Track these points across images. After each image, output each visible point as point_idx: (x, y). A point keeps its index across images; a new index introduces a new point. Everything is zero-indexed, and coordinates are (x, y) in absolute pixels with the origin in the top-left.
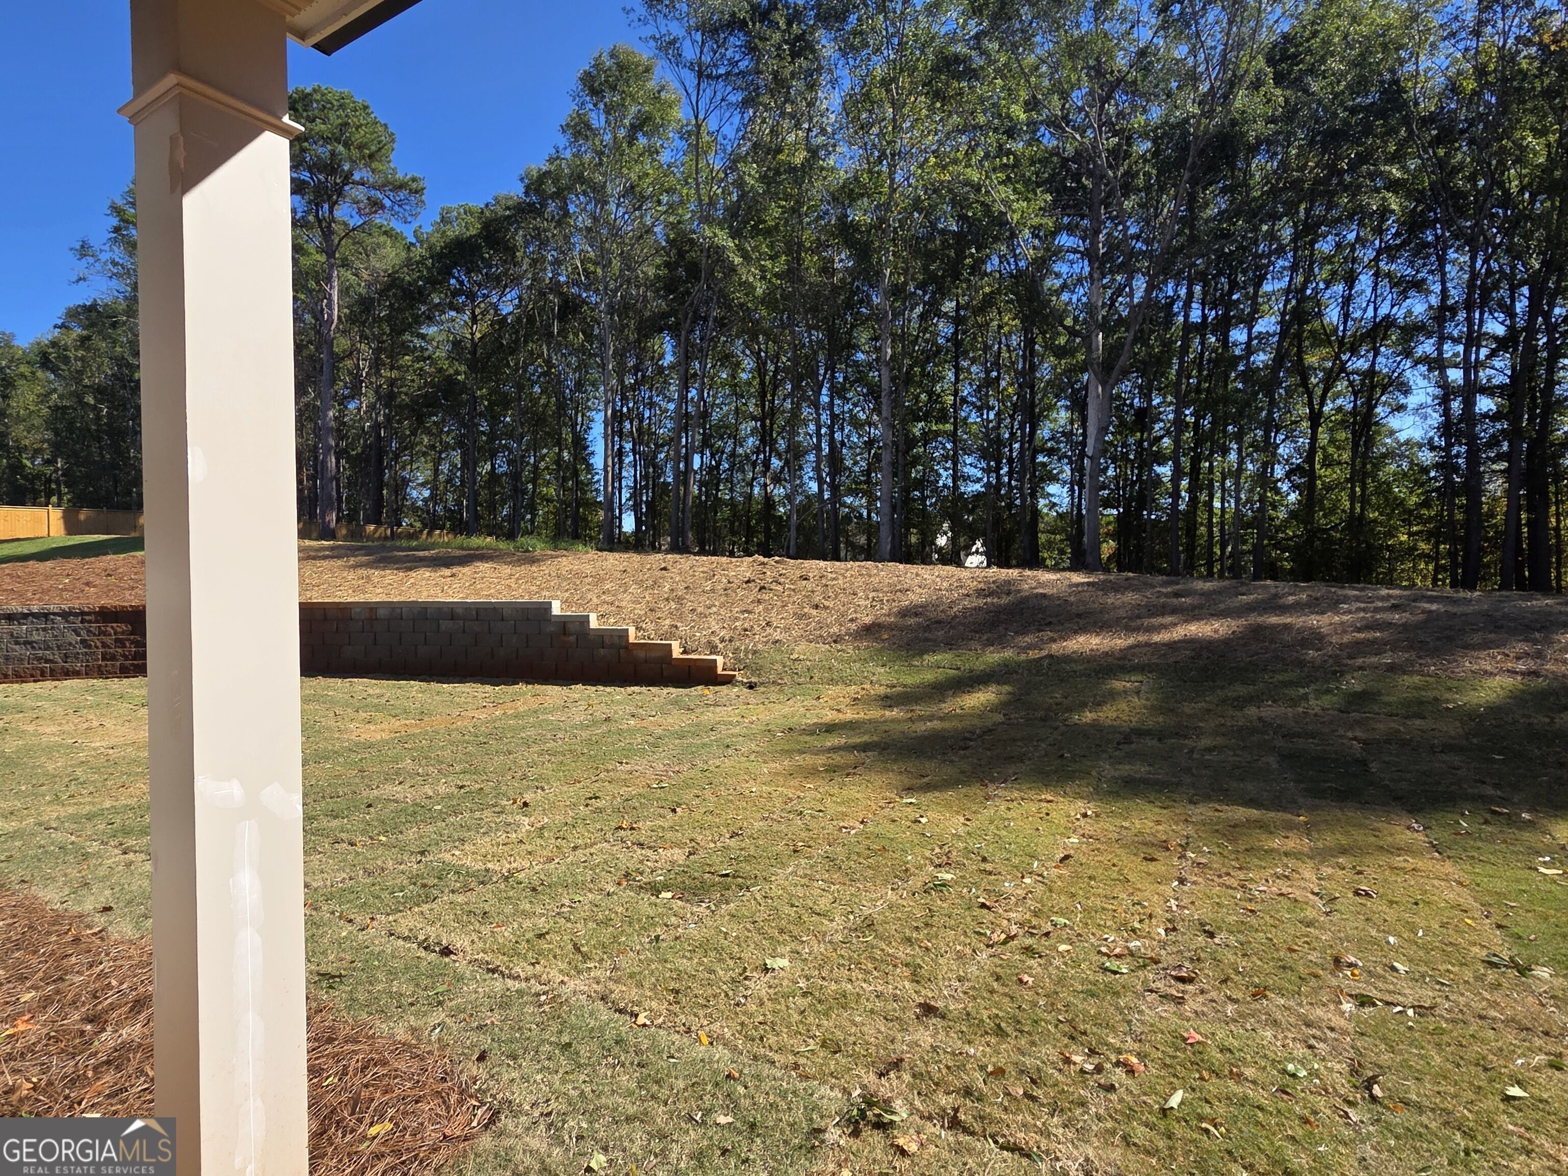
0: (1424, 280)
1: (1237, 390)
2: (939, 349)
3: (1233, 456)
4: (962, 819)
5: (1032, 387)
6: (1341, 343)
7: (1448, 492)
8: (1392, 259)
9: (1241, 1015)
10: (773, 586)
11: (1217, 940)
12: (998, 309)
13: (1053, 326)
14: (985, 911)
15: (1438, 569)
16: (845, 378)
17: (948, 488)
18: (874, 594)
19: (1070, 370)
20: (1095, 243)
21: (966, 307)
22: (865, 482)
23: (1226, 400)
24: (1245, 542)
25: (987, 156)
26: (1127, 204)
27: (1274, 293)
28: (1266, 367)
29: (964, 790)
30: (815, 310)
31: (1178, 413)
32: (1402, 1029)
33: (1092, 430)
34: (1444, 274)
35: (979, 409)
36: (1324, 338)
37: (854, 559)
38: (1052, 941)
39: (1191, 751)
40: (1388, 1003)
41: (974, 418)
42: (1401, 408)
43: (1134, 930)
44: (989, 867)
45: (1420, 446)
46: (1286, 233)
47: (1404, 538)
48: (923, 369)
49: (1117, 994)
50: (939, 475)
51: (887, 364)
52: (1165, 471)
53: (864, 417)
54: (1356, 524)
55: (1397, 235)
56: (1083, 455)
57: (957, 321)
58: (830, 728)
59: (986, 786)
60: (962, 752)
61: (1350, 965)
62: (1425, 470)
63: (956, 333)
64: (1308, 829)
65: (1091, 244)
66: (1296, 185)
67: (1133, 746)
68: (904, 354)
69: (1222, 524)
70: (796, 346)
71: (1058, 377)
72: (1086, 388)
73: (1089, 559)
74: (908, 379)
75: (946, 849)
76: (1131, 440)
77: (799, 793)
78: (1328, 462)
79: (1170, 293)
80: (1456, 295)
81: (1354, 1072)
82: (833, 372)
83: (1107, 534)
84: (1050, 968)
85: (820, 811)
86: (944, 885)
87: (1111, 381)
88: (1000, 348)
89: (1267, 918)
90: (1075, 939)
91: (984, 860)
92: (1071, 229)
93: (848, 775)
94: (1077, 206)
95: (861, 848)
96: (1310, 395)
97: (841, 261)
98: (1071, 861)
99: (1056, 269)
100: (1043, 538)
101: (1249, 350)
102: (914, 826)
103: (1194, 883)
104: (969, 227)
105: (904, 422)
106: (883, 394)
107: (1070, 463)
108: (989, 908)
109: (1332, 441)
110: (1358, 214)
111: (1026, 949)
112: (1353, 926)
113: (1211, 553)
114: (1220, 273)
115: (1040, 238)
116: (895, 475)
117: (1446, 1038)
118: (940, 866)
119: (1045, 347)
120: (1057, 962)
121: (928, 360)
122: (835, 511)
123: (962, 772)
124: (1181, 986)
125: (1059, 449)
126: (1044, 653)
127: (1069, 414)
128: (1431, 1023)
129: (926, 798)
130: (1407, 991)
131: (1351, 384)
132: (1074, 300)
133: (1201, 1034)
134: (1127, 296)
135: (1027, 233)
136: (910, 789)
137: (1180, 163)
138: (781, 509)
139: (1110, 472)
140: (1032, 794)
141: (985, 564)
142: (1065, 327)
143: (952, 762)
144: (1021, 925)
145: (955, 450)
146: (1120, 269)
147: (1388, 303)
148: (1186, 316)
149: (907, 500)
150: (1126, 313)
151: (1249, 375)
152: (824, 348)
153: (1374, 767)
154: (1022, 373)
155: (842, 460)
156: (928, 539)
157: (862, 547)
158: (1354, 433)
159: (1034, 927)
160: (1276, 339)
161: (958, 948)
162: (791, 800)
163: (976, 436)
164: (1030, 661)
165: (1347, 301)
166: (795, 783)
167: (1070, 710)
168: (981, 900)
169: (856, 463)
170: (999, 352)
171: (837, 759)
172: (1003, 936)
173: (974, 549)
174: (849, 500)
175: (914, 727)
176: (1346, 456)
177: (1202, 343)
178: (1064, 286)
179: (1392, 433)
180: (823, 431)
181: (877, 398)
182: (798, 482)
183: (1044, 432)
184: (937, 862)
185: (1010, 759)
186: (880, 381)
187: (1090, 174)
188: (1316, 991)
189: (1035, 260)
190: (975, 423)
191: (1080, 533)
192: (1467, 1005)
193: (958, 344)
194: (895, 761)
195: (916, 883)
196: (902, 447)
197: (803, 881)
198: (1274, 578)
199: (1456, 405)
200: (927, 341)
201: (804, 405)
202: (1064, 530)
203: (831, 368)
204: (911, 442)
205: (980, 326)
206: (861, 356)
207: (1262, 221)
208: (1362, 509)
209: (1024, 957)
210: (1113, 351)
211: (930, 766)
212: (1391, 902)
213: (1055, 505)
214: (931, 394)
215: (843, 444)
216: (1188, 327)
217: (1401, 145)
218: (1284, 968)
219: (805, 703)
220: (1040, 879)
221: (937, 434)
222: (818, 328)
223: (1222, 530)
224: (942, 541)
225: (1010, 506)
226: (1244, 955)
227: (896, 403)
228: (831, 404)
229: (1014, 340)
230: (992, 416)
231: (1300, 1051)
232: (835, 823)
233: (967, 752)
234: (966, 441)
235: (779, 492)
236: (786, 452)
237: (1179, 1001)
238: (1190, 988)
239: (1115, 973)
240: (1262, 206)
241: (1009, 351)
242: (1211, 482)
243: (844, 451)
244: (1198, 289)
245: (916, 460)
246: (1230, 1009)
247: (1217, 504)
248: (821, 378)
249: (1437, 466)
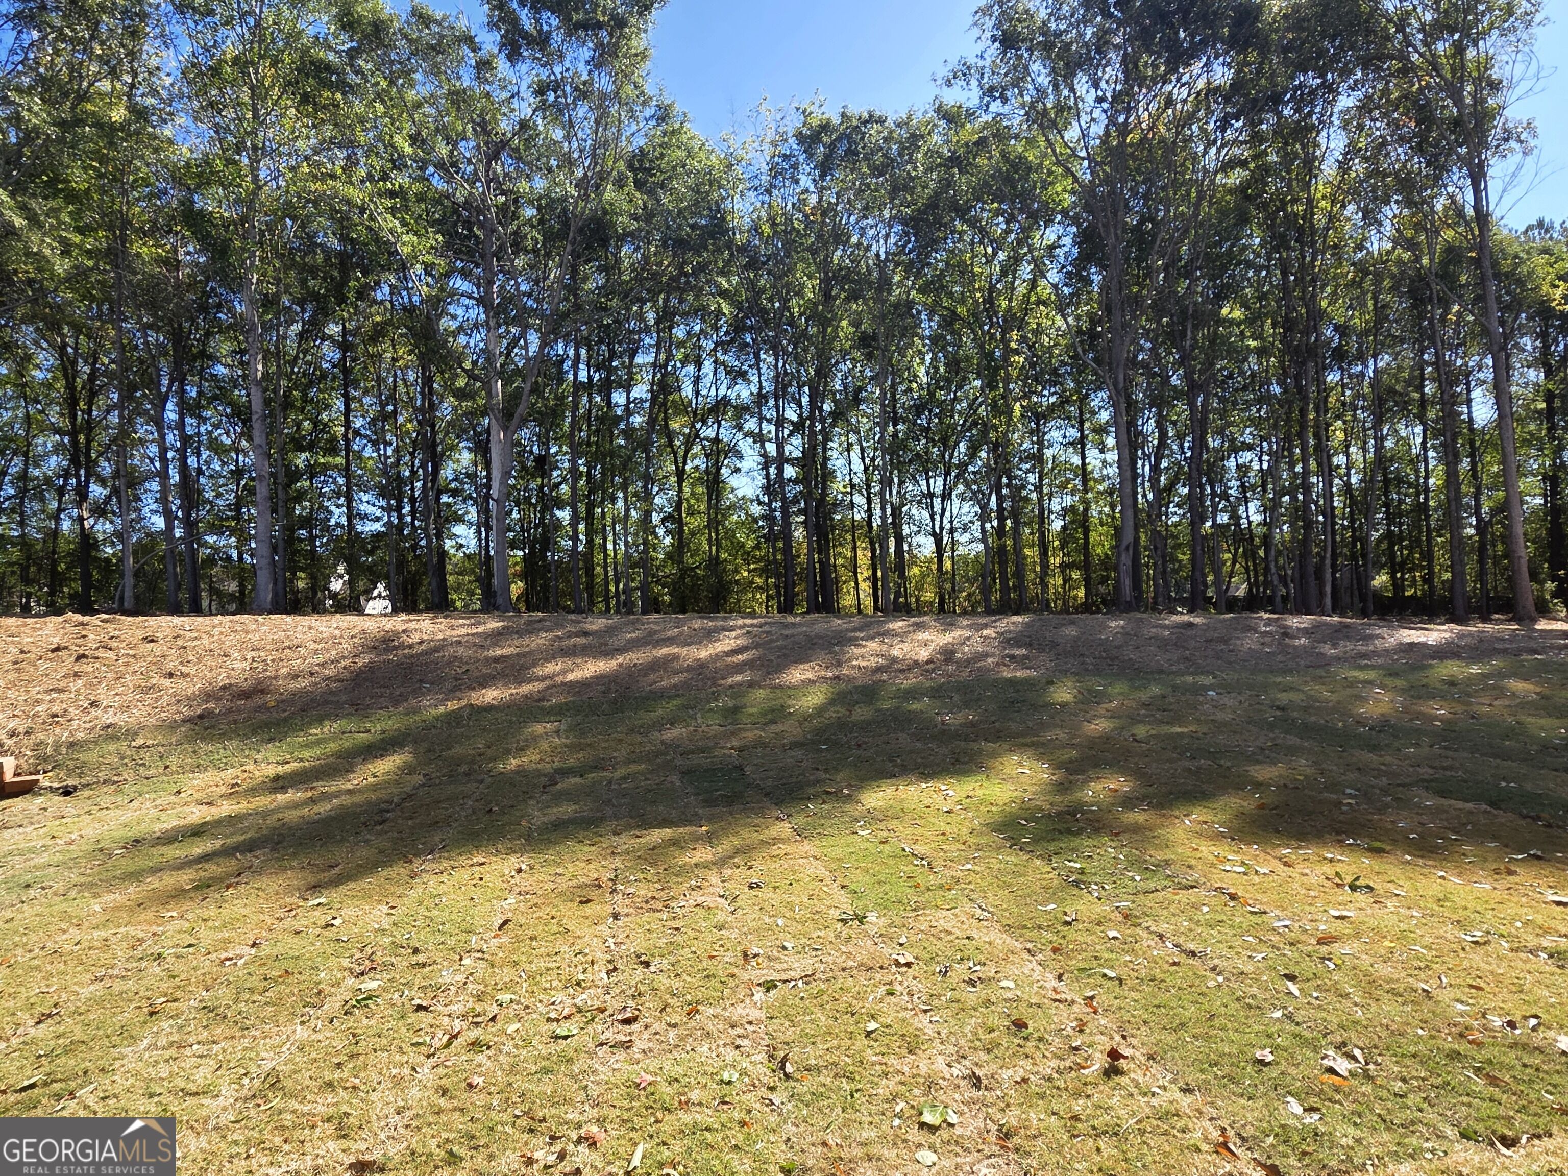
0: (746, 372)
1: (621, 446)
2: (324, 376)
3: (620, 504)
4: (385, 909)
5: (433, 426)
6: (695, 413)
7: (770, 538)
8: (725, 352)
9: (682, 1038)
10: (101, 653)
11: (652, 969)
12: (393, 340)
13: (451, 367)
14: (422, 1014)
15: (769, 598)
16: (200, 393)
17: (343, 527)
18: (253, 654)
19: (471, 413)
20: (489, 292)
21: (355, 332)
22: (233, 518)
23: (612, 454)
24: (633, 580)
25: (370, 177)
26: (519, 262)
27: (644, 365)
28: (642, 428)
29: (385, 873)
30: (153, 306)
31: (573, 461)
32: (797, 1000)
33: (496, 474)
34: (759, 369)
35: (375, 443)
36: (683, 408)
37: (225, 612)
38: (499, 1025)
39: (610, 783)
40: (785, 982)
41: (369, 452)
42: (737, 470)
43: (578, 984)
44: (421, 958)
45: (752, 501)
46: (651, 317)
47: (746, 574)
48: (305, 395)
49: (570, 1061)
50: (331, 513)
51: (258, 383)
52: (564, 515)
53: (229, 442)
54: (714, 562)
55: (727, 333)
56: (488, 497)
57: (344, 346)
58: (197, 832)
59: (411, 862)
60: (379, 828)
61: (755, 956)
62: (755, 521)
63: (344, 358)
64: (710, 839)
65: (486, 292)
66: (655, 276)
67: (559, 787)
68: (280, 374)
69: (616, 564)
70: (123, 347)
71: (459, 418)
72: (488, 431)
73: (500, 601)
74: (287, 405)
75: (369, 950)
76: (533, 485)
77: (155, 928)
78: (691, 514)
79: (561, 352)
80: (768, 387)
81: (771, 1057)
82: (182, 384)
83: (515, 575)
84: (501, 1058)
85: (190, 946)
86: (369, 998)
87: (512, 428)
88: (395, 381)
89: (689, 932)
90: (523, 1013)
91: (416, 951)
92: (465, 274)
93: (228, 887)
94: (470, 253)
95: (254, 982)
96: (675, 454)
97: (188, 253)
98: (511, 926)
99: (452, 311)
100: (451, 579)
101: (628, 412)
102: (326, 933)
103: (627, 915)
104: (353, 248)
105: (283, 451)
106: (254, 418)
107: (475, 502)
108: (426, 1009)
109: (693, 494)
110: (701, 311)
111: (473, 1044)
112: (752, 917)
113: (608, 590)
114: (601, 341)
115: (433, 277)
116: (274, 510)
117: (825, 997)
118: (362, 974)
119: (445, 387)
120: (508, 1047)
121: (311, 384)
122: (193, 553)
123: (381, 852)
124: (627, 1028)
125: (463, 490)
126: (464, 703)
127: (472, 456)
128: (814, 987)
129: (335, 895)
130: (796, 965)
131: (704, 447)
132: (472, 344)
133: (651, 1073)
134: (521, 348)
135: (419, 268)
136: (315, 888)
137: (563, 235)
138: (109, 550)
139: (515, 515)
140: (463, 860)
141: (389, 610)
142: (464, 370)
143: (367, 841)
144: (464, 1017)
145: (348, 484)
146: (514, 321)
147: (724, 386)
148: (576, 375)
149: (290, 540)
150: (520, 365)
151: (629, 433)
152: (166, 354)
153: (748, 770)
154: (421, 410)
155: (200, 492)
156: (319, 584)
157: (232, 595)
158: (708, 488)
159: (478, 1015)
160: (648, 404)
161: (394, 1072)
162: (141, 941)
163: (372, 472)
164: (449, 714)
165: (697, 380)
166: (149, 915)
167: (495, 759)
168: (417, 1002)
169: (219, 495)
170: (395, 387)
171: (214, 869)
172: (447, 1037)
173: (375, 593)
174: (211, 539)
175: (316, 809)
176: (703, 507)
177: (590, 401)
178: (460, 329)
179: (733, 490)
180: (170, 455)
181: (247, 422)
182: (134, 516)
183: (447, 472)
184: (358, 969)
185: (435, 824)
186: (249, 401)
187: (482, 226)
188: (734, 990)
189: (429, 297)
190: (371, 458)
191: (490, 574)
192: (834, 963)
193: (346, 371)
194: (294, 855)
195: (333, 1005)
196: (282, 479)
197: (167, 1054)
198: (658, 612)
199: (773, 470)
200: (309, 364)
201: (140, 420)
202: (473, 572)
203: (179, 378)
204: (294, 475)
205: (372, 356)
206: (220, 370)
207: (633, 303)
208: (717, 551)
209: (471, 1055)
210: (513, 399)
211: (340, 853)
212: (775, 888)
213: (461, 546)
214: (316, 422)
215: (200, 472)
216: (578, 386)
217: (727, 263)
218: (708, 977)
219: (158, 802)
220: (480, 955)
221: (326, 467)
222: (158, 330)
223: (615, 569)
224: (336, 585)
225: (414, 547)
226: (677, 975)
227: (271, 429)
228: (181, 425)
229: (411, 376)
230: (390, 452)
231: (731, 1054)
232: (213, 956)
233: (385, 827)
234: (361, 477)
235: (103, 528)
236: (113, 478)
237: (627, 1045)
238: (635, 1027)
239: (566, 1038)
240: (632, 289)
241: (406, 386)
242: (605, 526)
243: (202, 480)
244: (583, 352)
245: (300, 496)
246: (672, 1034)
247: (610, 546)
248: (164, 390)
249: (763, 517)
